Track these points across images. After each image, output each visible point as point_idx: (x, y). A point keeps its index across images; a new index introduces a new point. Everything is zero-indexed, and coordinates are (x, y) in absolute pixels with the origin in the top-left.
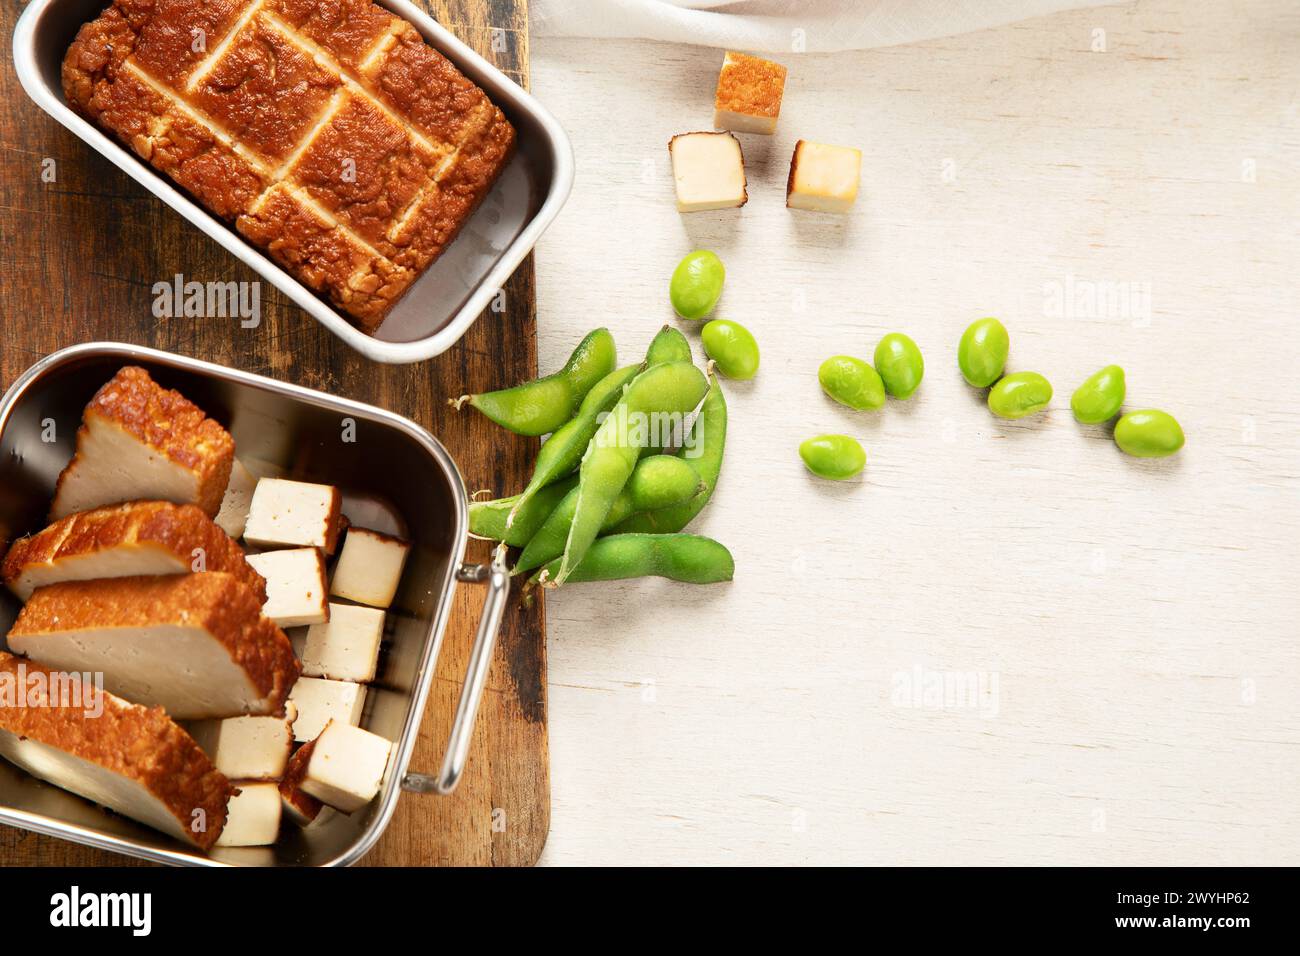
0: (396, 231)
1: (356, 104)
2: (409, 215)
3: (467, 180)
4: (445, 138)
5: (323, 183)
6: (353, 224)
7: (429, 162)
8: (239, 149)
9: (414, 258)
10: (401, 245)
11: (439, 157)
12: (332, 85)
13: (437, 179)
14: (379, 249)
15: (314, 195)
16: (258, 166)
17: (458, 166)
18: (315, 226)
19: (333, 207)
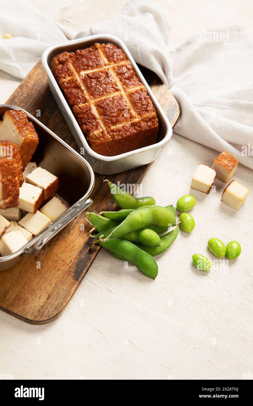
0: (113, 127)
1: (122, 96)
2: (119, 126)
3: (140, 127)
4: (139, 114)
5: (101, 107)
6: (103, 120)
7: (132, 117)
8: (85, 92)
9: (114, 136)
10: (113, 131)
11: (136, 117)
12: (117, 90)
13: (132, 122)
14: (106, 129)
15: (97, 110)
16: (87, 97)
17: (139, 122)
18: (94, 116)
19: (101, 114)
